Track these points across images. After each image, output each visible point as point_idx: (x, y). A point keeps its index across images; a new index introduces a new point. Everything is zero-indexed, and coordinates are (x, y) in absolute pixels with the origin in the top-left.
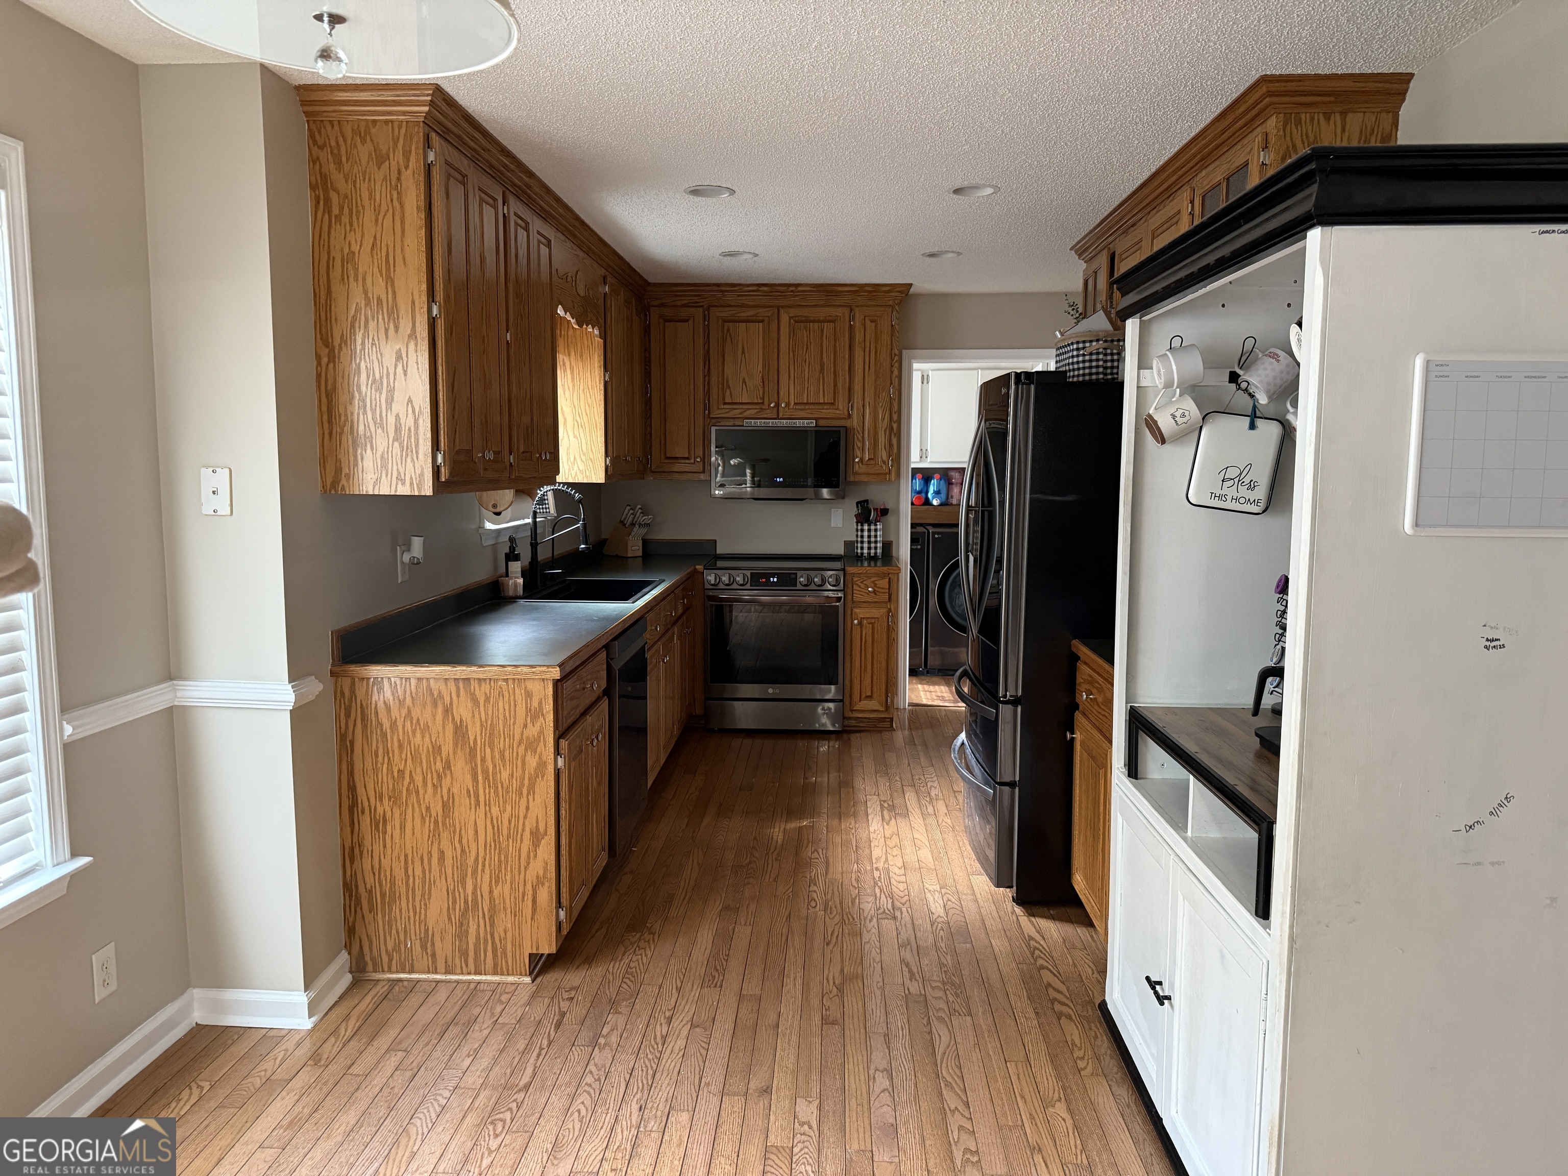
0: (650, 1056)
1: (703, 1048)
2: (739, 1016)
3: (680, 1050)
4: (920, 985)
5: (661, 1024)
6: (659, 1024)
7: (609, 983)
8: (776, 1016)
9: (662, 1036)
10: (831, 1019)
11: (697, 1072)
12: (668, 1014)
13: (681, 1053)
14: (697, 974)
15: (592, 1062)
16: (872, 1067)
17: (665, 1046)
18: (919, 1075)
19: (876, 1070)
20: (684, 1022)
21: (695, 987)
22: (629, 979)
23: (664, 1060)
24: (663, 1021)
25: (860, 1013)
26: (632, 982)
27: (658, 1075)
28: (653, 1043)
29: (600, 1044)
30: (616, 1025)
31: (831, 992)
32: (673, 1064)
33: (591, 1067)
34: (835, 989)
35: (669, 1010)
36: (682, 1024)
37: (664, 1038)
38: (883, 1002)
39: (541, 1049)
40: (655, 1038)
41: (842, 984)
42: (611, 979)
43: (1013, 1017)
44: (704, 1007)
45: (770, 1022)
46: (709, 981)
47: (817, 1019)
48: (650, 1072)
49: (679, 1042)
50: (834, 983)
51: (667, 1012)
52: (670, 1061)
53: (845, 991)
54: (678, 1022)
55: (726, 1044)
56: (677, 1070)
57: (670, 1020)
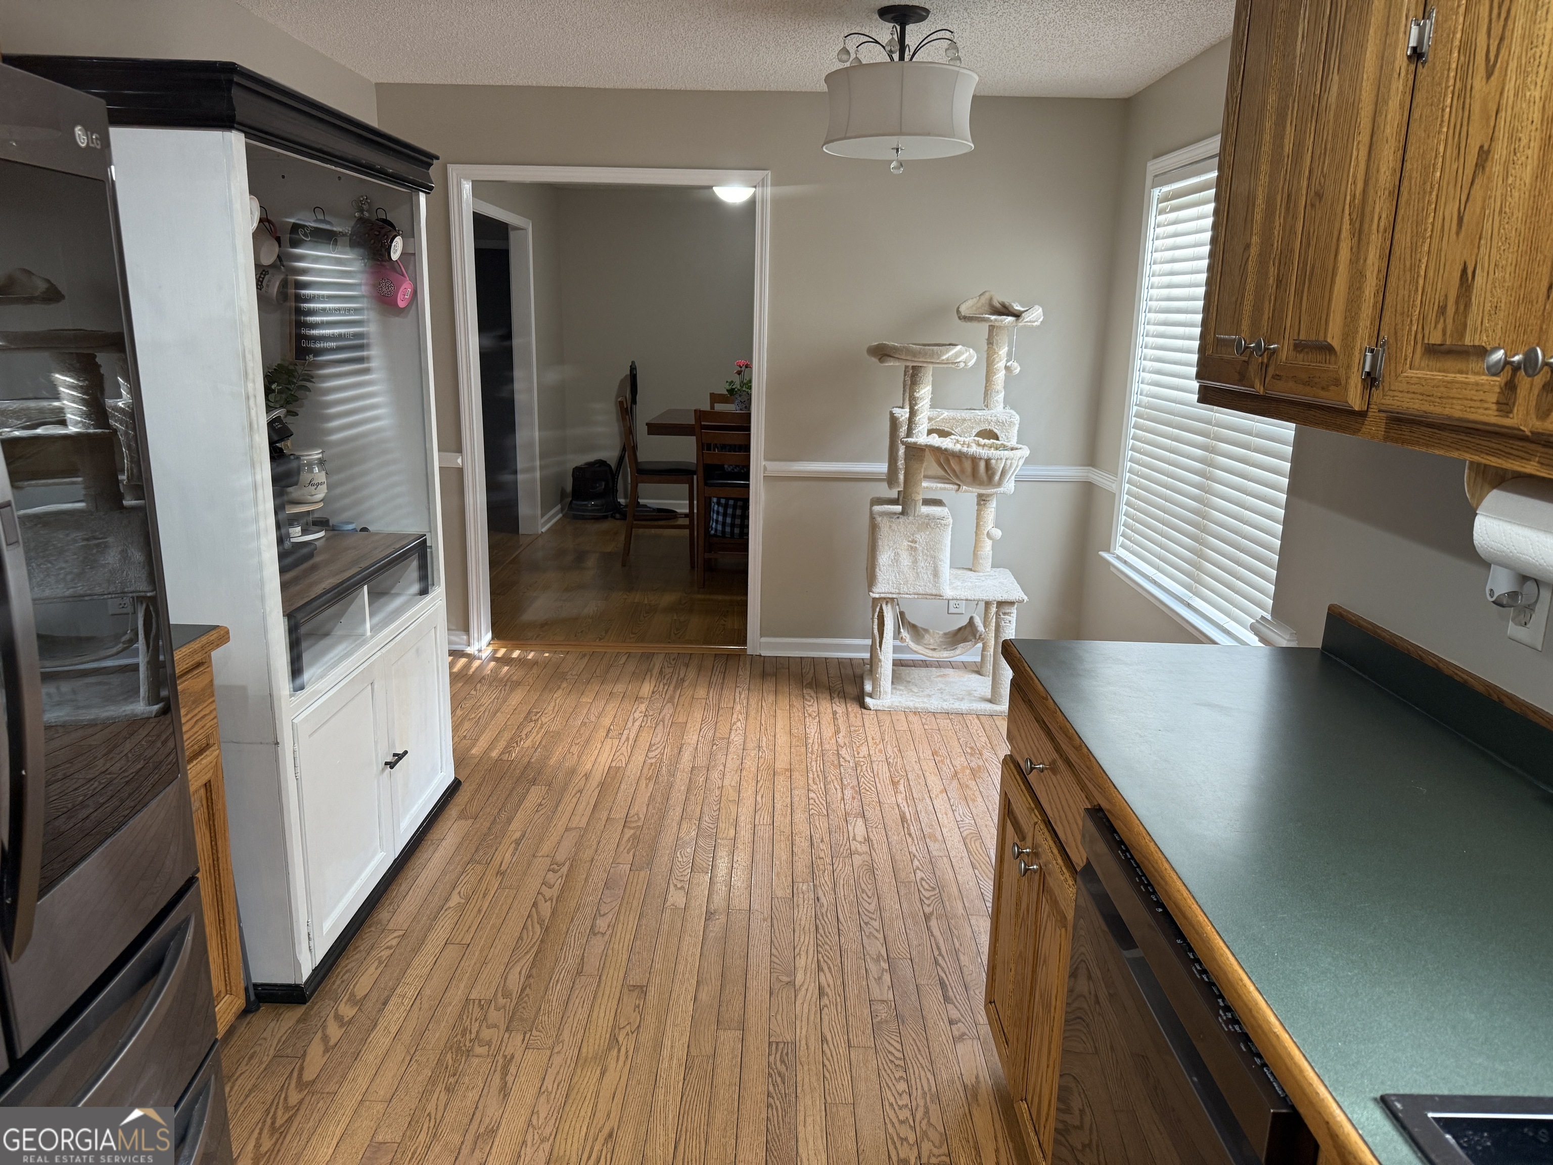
0: (828, 948)
1: (775, 956)
2: (742, 998)
3: (799, 954)
4: (504, 1048)
5: (829, 986)
6: (832, 987)
7: (919, 1050)
8: (699, 997)
9: (822, 970)
10: (635, 994)
11: (777, 931)
12: (825, 1001)
13: (797, 950)
14: (806, 1068)
15: (882, 940)
16: (607, 937)
17: (816, 959)
18: (565, 929)
19: (603, 934)
20: (803, 989)
21: (803, 1042)
22: (897, 1058)
23: (812, 943)
24: (827, 990)
25: (599, 1001)
26: (890, 1052)
27: (813, 929)
28: (829, 962)
29: (884, 961)
30: (878, 984)
31: (627, 1034)
32: (802, 940)
33: (881, 936)
34: (620, 1039)
35: (826, 1006)
36: (805, 987)
37: (820, 969)
38: (565, 1019)
39: (940, 954)
40: (829, 968)
41: (609, 1049)
42: (919, 1056)
43: (419, 997)
44: (785, 1010)
45: (706, 988)
46: (787, 1054)
47: (652, 992)
48: (821, 931)
49: (803, 963)
50: (619, 1051)
51: (828, 1002)
52: (806, 942)
53: (608, 1036)
54: (811, 988)
55: (753, 961)
56: (797, 934)
57: (821, 993)
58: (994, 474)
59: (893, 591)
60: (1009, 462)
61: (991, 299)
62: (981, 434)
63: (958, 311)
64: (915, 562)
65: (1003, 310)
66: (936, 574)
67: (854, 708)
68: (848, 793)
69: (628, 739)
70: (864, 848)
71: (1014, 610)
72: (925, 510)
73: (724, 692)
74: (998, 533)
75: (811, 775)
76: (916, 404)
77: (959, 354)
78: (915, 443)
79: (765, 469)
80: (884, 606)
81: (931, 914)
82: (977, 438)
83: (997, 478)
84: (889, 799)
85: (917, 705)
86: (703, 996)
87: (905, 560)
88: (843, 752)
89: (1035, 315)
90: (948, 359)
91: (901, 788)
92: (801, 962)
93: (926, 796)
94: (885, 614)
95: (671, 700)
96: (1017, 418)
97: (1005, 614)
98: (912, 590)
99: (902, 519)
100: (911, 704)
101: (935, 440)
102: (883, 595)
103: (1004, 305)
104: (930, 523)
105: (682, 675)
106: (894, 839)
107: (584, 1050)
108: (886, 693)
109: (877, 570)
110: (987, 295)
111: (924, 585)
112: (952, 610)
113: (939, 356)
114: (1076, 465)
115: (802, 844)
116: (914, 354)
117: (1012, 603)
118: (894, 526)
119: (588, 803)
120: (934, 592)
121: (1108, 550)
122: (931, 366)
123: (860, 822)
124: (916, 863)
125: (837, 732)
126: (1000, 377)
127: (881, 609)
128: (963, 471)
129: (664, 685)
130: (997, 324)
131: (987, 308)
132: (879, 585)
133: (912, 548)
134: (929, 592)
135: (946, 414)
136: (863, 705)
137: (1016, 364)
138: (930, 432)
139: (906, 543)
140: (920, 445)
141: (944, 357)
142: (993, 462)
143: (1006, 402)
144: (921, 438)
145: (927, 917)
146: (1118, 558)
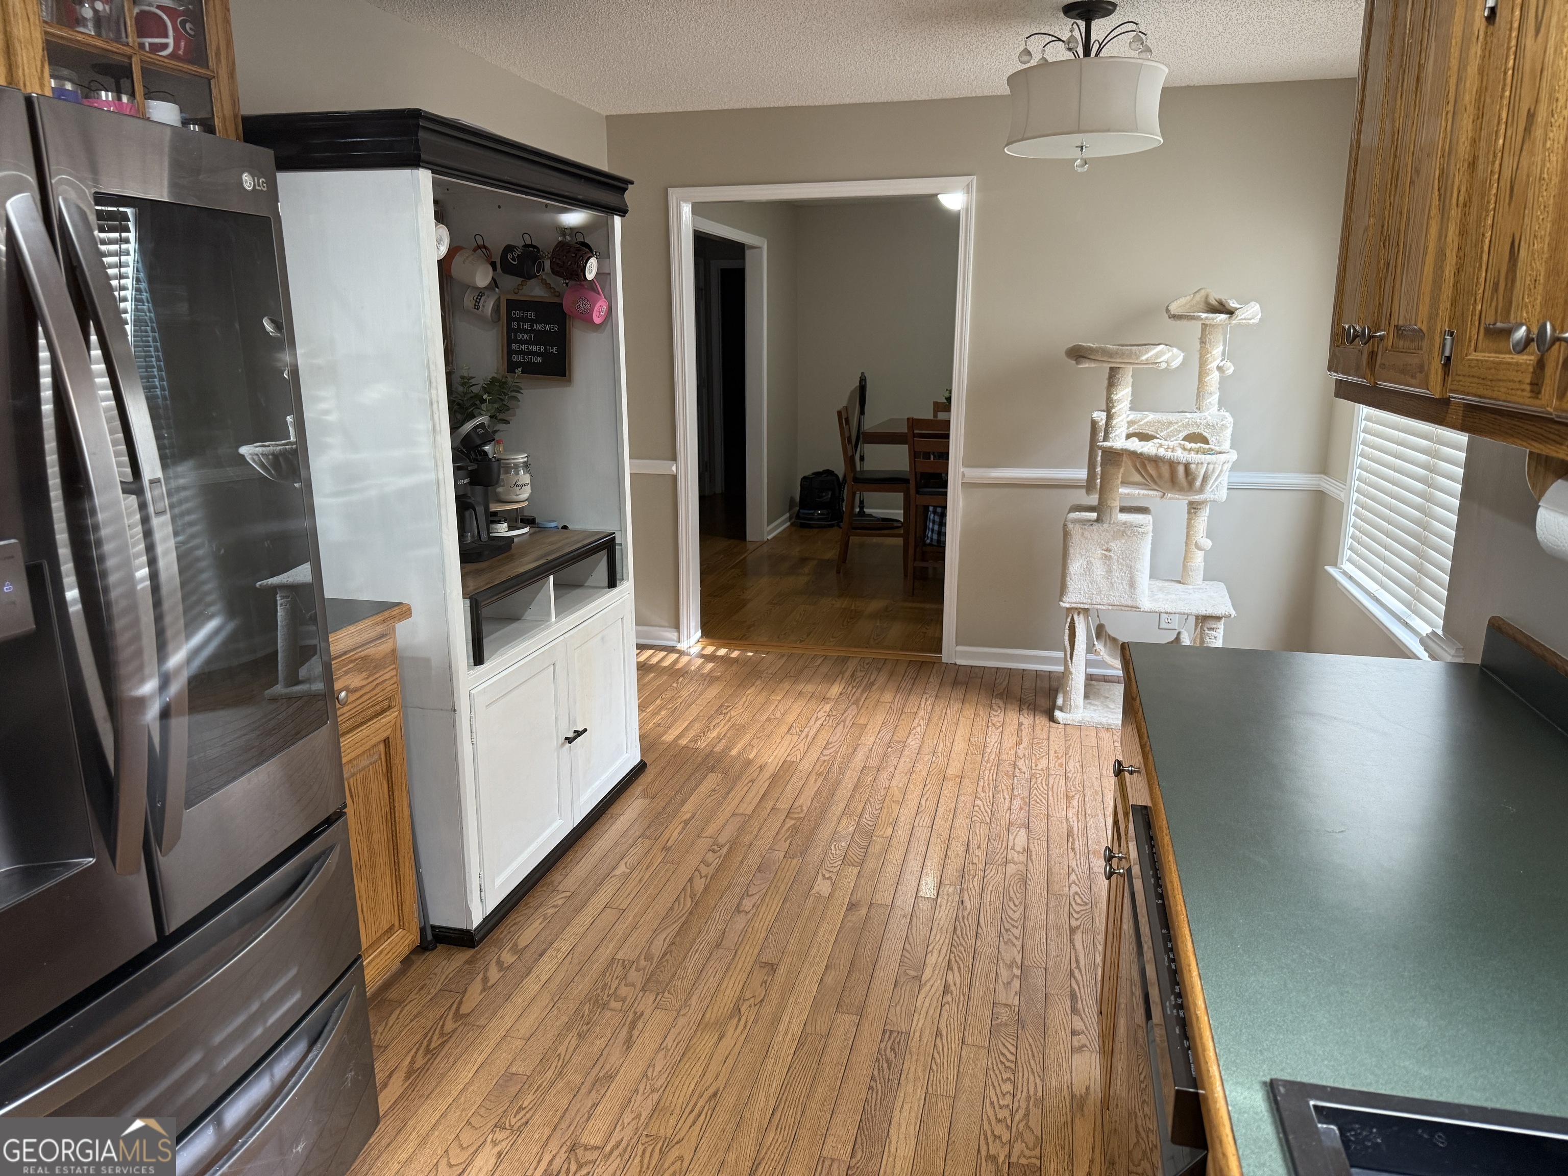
0: (962, 949)
1: (907, 951)
2: (866, 986)
3: (932, 951)
4: (636, 1005)
5: (955, 985)
6: (958, 986)
7: (1033, 1056)
8: (825, 979)
9: (952, 969)
10: (765, 970)
11: (914, 928)
12: (948, 998)
13: (930, 948)
14: (914, 1058)
15: (1019, 948)
16: (750, 915)
17: (947, 958)
18: (713, 905)
19: (747, 913)
20: (929, 985)
21: (917, 1034)
22: (1008, 1060)
23: (947, 942)
24: (953, 988)
25: (730, 973)
26: (1002, 1054)
27: (951, 929)
28: (961, 963)
29: (1017, 967)
30: (1006, 989)
31: (750, 1006)
32: (937, 939)
33: (1019, 944)
34: (743, 1010)
35: (948, 1003)
36: (931, 982)
37: (949, 967)
38: (696, 985)
39: (1078, 967)
40: (959, 968)
41: (731, 1017)
42: (1032, 1062)
43: (572, 952)
44: (906, 1002)
45: (833, 973)
46: (899, 1043)
47: (782, 970)
48: (959, 932)
49: (934, 961)
50: (739, 1020)
51: (950, 1000)
52: (941, 942)
53: (732, 1005)
54: (936, 985)
55: (885, 953)
56: (933, 933)
57: (946, 990)
58: (1194, 479)
59: (1085, 601)
60: (1211, 467)
61: (1207, 297)
62: (1190, 438)
63: (1167, 310)
64: (1109, 571)
65: (1221, 308)
66: (1132, 584)
67: (1042, 721)
68: (1017, 803)
69: (807, 736)
70: (1023, 858)
71: (1221, 626)
72: (1123, 517)
73: (911, 697)
74: (1208, 544)
75: (981, 784)
76: (1113, 407)
77: (1158, 355)
78: (1111, 448)
79: (963, 475)
80: (1076, 617)
81: (1078, 927)
82: (1183, 442)
83: (1198, 483)
84: (1059, 812)
85: (1111, 721)
86: (829, 980)
87: (1099, 570)
88: (1020, 763)
89: (1250, 313)
90: (1147, 360)
91: (1075, 803)
92: (932, 959)
93: (1100, 813)
94: (1077, 625)
95: (856, 702)
96: (1229, 420)
97: (1210, 629)
98: (1105, 601)
99: (1096, 526)
100: (1104, 720)
101: (1135, 445)
102: (1074, 605)
103: (1221, 303)
104: (1126, 531)
105: (872, 680)
106: (1055, 852)
107: (708, 1016)
108: (1077, 707)
109: (1068, 579)
110: (1203, 293)
111: (1119, 596)
112: (1163, 625)
113: (1138, 357)
114: (1306, 473)
115: (958, 848)
116: (1111, 354)
117: (1218, 618)
118: (1086, 534)
119: (758, 792)
120: (1130, 603)
121: (1335, 564)
122: (1131, 367)
123: (1023, 832)
124: (1073, 877)
125: (1019, 743)
126: (1213, 378)
127: (1073, 619)
128: (1160, 476)
129: (853, 687)
130: (1207, 322)
131: (1202, 306)
132: (1070, 595)
133: (1106, 556)
134: (1124, 603)
135: (1151, 417)
136: (1052, 719)
137: (1229, 364)
138: (1129, 436)
139: (1099, 552)
140: (1116, 449)
141: (1144, 358)
142: (1193, 466)
143: (1221, 404)
144: (1118, 441)
145: (1073, 931)
146: (1345, 573)
